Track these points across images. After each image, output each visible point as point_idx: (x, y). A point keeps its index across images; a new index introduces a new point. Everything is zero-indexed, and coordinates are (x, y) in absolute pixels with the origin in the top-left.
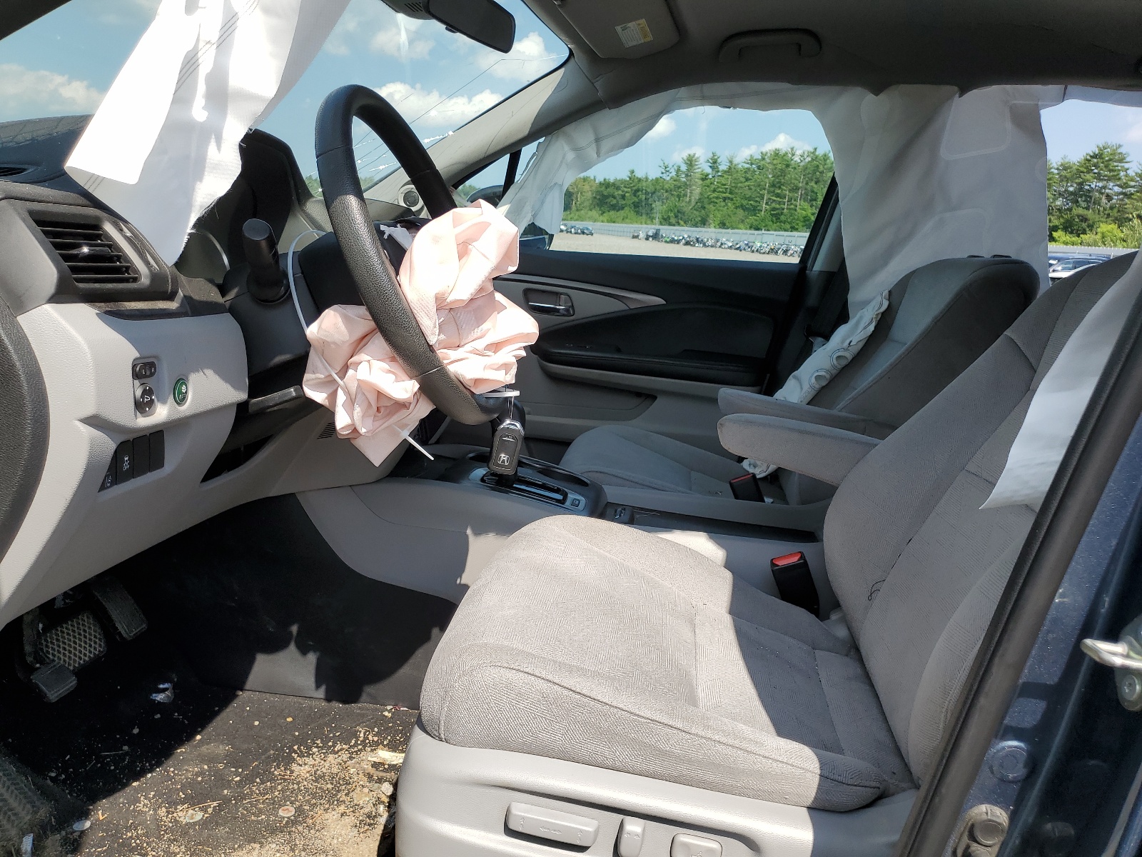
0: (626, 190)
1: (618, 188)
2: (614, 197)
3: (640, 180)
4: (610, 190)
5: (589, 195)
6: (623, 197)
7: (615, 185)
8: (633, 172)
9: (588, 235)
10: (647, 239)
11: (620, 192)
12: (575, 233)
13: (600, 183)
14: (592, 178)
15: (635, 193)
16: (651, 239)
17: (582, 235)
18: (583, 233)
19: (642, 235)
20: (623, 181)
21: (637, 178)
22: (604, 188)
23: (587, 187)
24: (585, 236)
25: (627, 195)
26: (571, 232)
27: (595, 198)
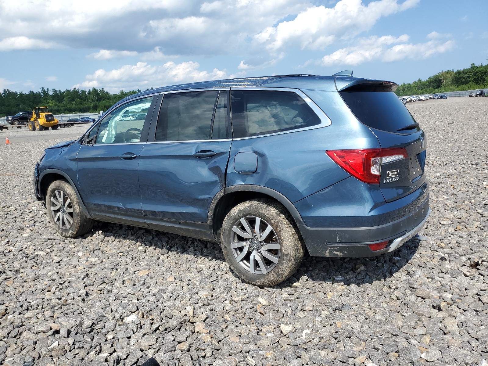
0: (470, 73)
1: (466, 73)
2: (464, 78)
3: (477, 68)
4: (462, 75)
5: (451, 79)
6: (469, 77)
7: (464, 72)
8: (473, 64)
9: (444, 98)
10: (476, 96)
11: (467, 75)
12: (437, 99)
13: (456, 73)
14: (452, 71)
15: (475, 74)
16: (478, 96)
17: (441, 99)
18: (442, 98)
19: (474, 95)
20: (469, 69)
21: (476, 67)
22: (458, 74)
23: (449, 75)
24: (443, 99)
25: (471, 76)
26: (435, 98)
27: (453, 80)
